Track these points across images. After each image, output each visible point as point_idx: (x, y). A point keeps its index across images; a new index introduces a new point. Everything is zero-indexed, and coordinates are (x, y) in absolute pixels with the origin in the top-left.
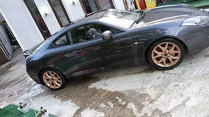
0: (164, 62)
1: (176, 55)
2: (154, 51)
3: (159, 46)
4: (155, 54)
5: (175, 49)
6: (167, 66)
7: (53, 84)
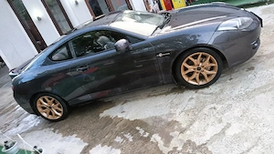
0: (197, 78)
1: (212, 69)
2: (184, 64)
3: (189, 57)
4: (186, 69)
5: (211, 61)
6: (201, 83)
7: (51, 113)
